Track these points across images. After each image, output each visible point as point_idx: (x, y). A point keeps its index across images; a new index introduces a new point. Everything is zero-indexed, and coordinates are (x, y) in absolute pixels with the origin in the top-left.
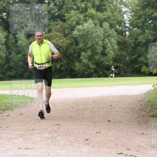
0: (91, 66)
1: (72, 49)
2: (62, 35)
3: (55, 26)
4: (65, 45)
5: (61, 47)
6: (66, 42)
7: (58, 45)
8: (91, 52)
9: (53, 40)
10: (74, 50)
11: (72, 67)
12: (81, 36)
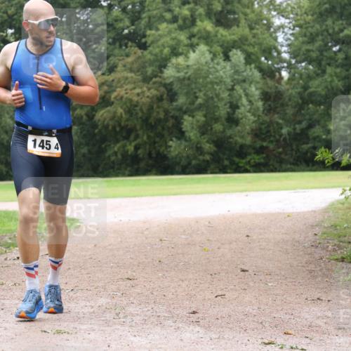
0: (207, 146)
1: (161, 110)
2: (140, 78)
3: (123, 59)
4: (145, 100)
6: (148, 94)
7: (131, 100)
8: (205, 116)
9: (118, 89)
10: (166, 112)
11: (162, 149)
12: (181, 80)
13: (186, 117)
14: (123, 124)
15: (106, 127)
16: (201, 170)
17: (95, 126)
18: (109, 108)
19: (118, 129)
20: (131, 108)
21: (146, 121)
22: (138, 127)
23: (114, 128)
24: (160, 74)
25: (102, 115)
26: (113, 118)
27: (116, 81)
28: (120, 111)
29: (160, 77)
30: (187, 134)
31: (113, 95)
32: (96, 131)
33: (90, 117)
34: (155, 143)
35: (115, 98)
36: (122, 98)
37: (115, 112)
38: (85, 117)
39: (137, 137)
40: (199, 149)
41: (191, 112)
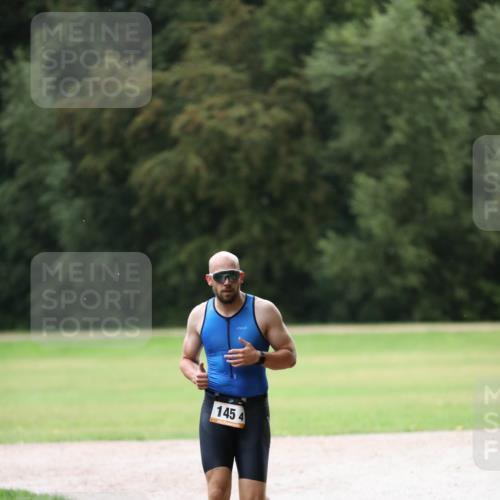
0: (410, 254)
1: (296, 161)
2: (244, 77)
3: (203, 29)
4: (257, 135)
5: (234, 149)
6: (264, 119)
7: (221, 135)
8: (408, 176)
9: (190, 108)
10: (311, 165)
11: (299, 260)
12: (349, 85)
13: (361, 179)
14: (201, 194)
15: (159, 202)
16: (396, 311)
17: (130, 198)
18: (166, 155)
19: (188, 207)
20: (221, 153)
21: (258, 187)
22: (240, 202)
23: (179, 204)
24: (295, 70)
25: (149, 170)
26: (176, 180)
27: (185, 83)
28: (194, 162)
29: (297, 76)
30: (362, 223)
31: (178, 123)
32: (135, 211)
33: (120, 176)
34: (281, 242)
35: (183, 128)
36: (199, 128)
37: (181, 167)
38: (105, 177)
39: (236, 227)
40: (392, 261)
41: (372, 166)
